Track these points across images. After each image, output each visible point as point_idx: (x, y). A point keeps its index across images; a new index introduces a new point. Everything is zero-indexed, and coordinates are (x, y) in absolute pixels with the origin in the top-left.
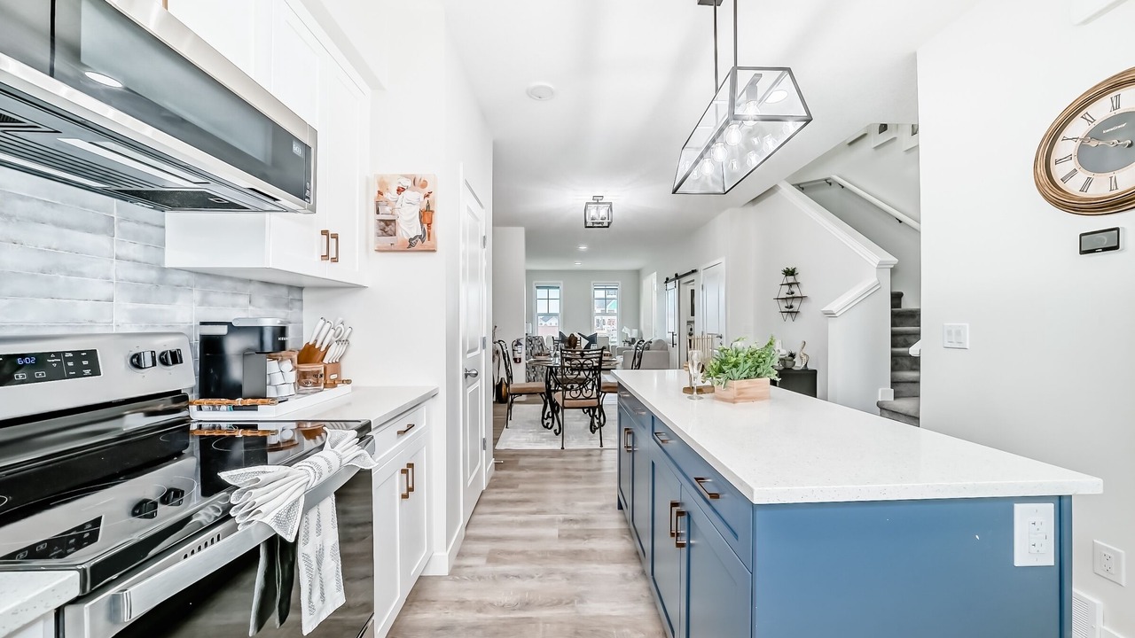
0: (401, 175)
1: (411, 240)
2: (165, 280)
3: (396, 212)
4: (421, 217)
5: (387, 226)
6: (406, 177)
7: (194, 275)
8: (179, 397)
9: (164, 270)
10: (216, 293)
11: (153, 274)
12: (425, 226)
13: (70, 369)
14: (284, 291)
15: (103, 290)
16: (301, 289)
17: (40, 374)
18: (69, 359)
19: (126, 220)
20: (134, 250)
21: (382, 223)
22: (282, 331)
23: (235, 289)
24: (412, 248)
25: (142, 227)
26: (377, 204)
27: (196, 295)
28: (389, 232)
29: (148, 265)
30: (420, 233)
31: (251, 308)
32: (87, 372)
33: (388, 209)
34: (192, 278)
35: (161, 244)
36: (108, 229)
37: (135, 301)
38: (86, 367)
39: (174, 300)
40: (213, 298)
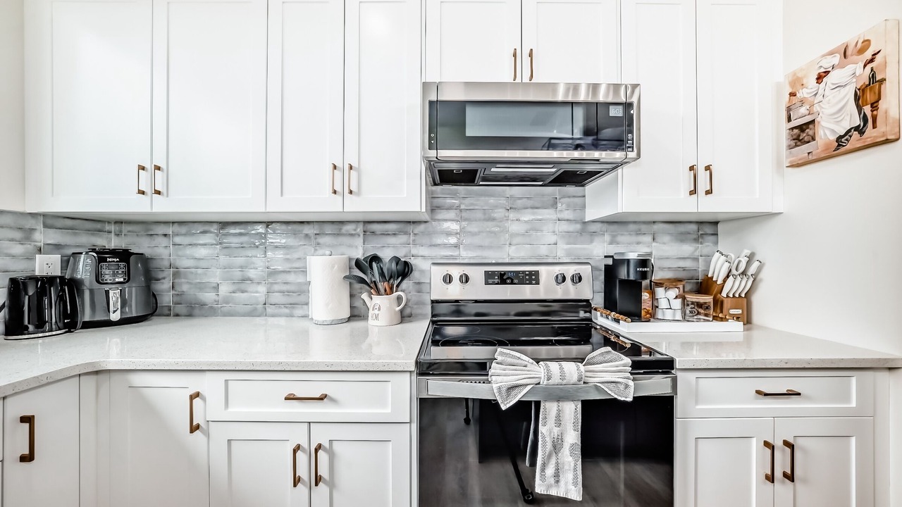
0: (824, 56)
1: (839, 139)
2: (586, 229)
3: (816, 108)
4: (857, 98)
5: (802, 133)
6: (831, 53)
7: (605, 224)
8: (586, 305)
9: (585, 223)
10: (622, 235)
11: (578, 226)
12: (867, 109)
13: (527, 280)
14: (694, 227)
15: (553, 239)
16: (716, 223)
17: (516, 281)
18: (527, 275)
19: (564, 197)
20: (568, 214)
21: (796, 131)
22: (644, 263)
23: (640, 230)
24: (842, 149)
25: (572, 199)
26: (789, 109)
27: (607, 237)
28: (806, 139)
29: (575, 221)
30: (857, 121)
31: (654, 244)
32: (534, 282)
33: (803, 110)
34: (605, 227)
35: (584, 207)
36: (554, 204)
37: (568, 243)
38: (534, 280)
39: (592, 242)
40: (620, 238)
